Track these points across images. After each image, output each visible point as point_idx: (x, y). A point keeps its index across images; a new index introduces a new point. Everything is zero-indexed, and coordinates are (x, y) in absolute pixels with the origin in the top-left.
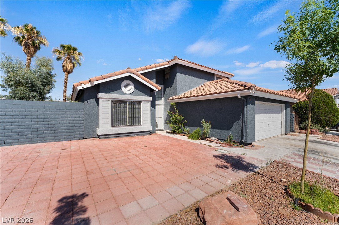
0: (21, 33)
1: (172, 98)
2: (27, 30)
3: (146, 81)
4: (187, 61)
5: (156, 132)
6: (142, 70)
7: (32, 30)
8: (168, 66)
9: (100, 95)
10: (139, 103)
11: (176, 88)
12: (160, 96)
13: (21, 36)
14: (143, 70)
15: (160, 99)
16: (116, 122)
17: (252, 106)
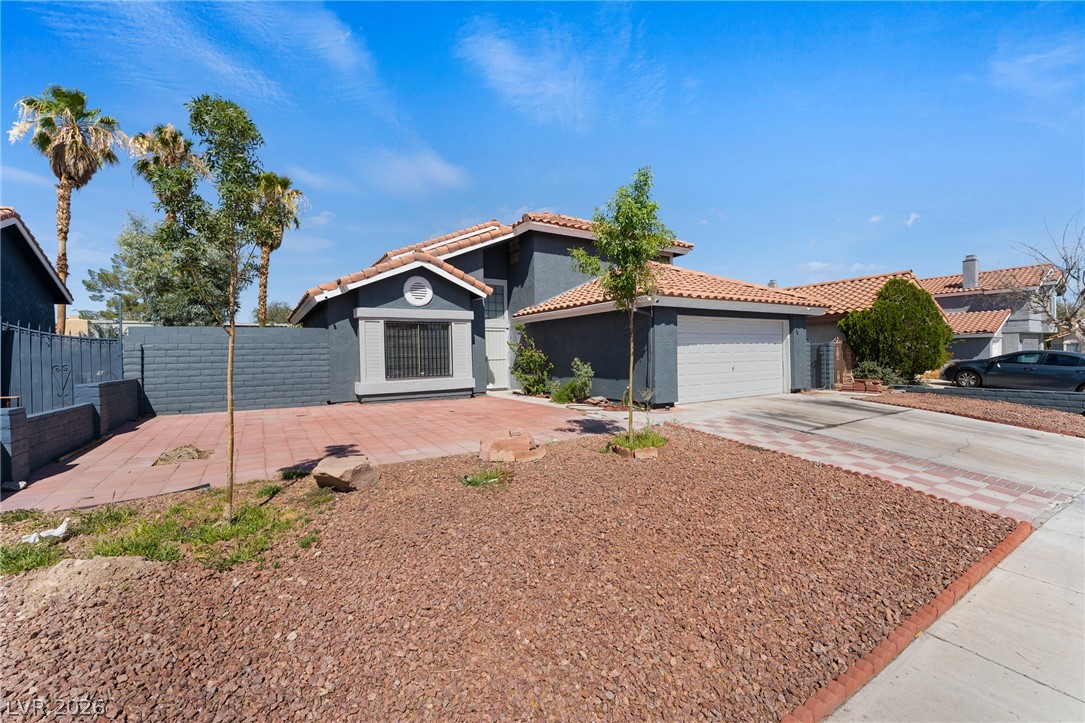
0: (150, 149)
1: (521, 312)
2: (165, 143)
3: (458, 276)
4: (557, 224)
5: (488, 392)
6: (450, 252)
7: (175, 138)
8: (512, 235)
9: (361, 312)
10: (445, 325)
11: (532, 288)
12: (499, 307)
13: (150, 157)
14: (451, 250)
15: (500, 316)
16: (395, 369)
17: (669, 327)
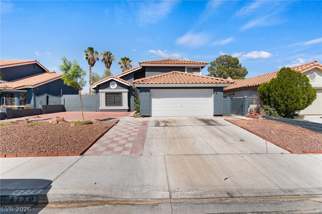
8: (140, 68)
9: (100, 91)
10: (121, 93)
16: (108, 104)
17: (146, 93)
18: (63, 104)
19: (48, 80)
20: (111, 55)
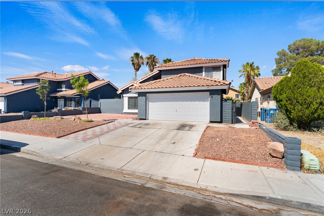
9: (124, 95)
16: (130, 107)
17: (142, 97)
18: (99, 107)
19: (94, 87)
20: (155, 58)
